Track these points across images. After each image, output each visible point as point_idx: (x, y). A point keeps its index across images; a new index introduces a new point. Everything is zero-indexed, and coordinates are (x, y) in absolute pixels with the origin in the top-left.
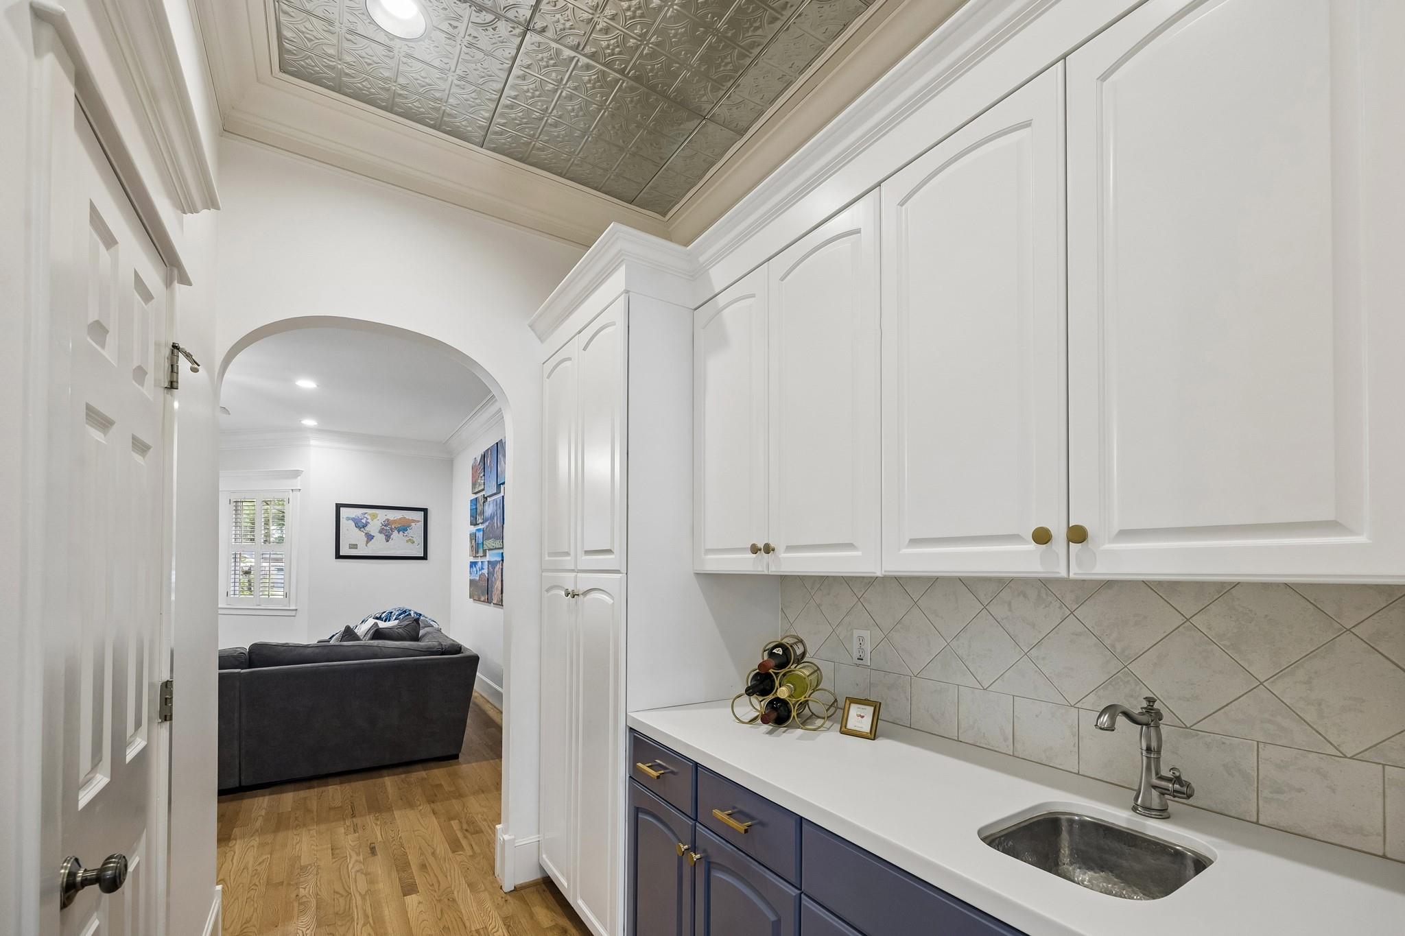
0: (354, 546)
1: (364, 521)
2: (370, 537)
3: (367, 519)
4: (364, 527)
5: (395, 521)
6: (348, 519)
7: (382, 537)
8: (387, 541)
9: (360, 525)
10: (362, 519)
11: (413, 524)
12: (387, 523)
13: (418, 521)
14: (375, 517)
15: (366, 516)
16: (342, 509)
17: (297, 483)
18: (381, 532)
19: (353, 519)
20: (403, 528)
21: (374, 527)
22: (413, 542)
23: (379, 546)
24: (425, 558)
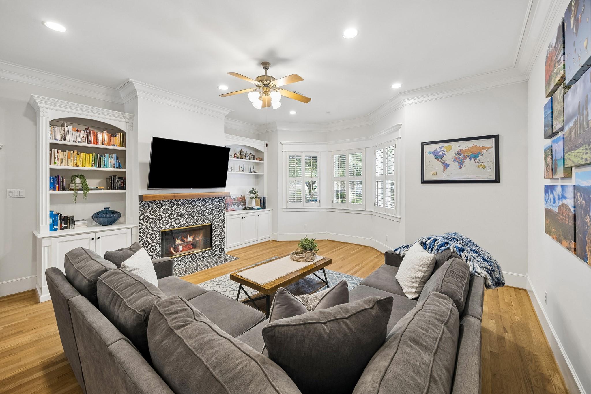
0: (435, 174)
1: (441, 153)
2: (446, 166)
3: (444, 151)
4: (441, 158)
5: (467, 151)
6: (430, 153)
7: (456, 165)
8: (460, 167)
9: (438, 156)
10: (440, 152)
11: (484, 151)
12: (460, 153)
13: (489, 148)
14: (450, 148)
15: (443, 149)
16: (426, 147)
17: (399, 134)
18: (455, 161)
19: (433, 153)
20: (475, 155)
21: (449, 158)
22: (484, 167)
23: (453, 173)
24: (497, 180)
